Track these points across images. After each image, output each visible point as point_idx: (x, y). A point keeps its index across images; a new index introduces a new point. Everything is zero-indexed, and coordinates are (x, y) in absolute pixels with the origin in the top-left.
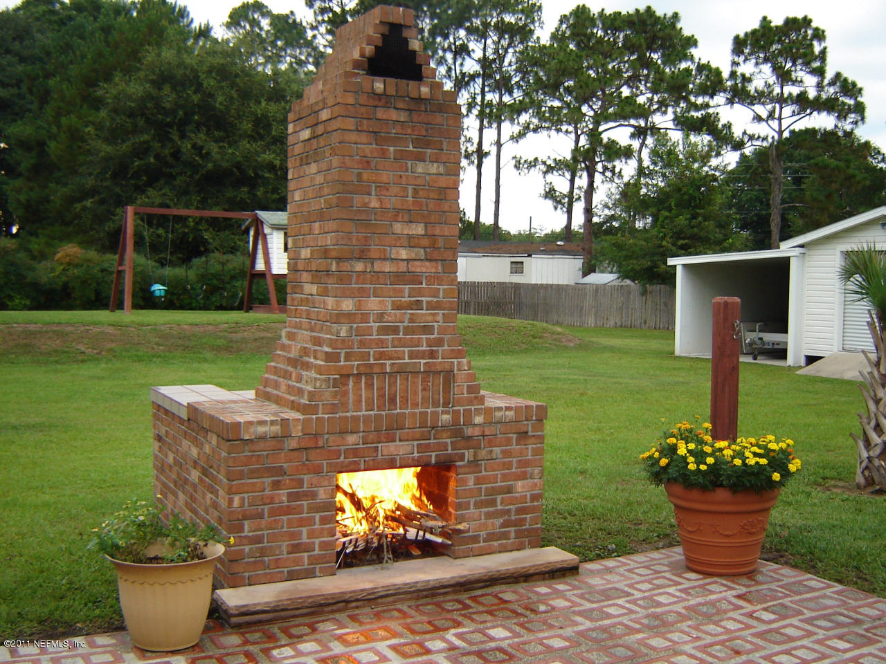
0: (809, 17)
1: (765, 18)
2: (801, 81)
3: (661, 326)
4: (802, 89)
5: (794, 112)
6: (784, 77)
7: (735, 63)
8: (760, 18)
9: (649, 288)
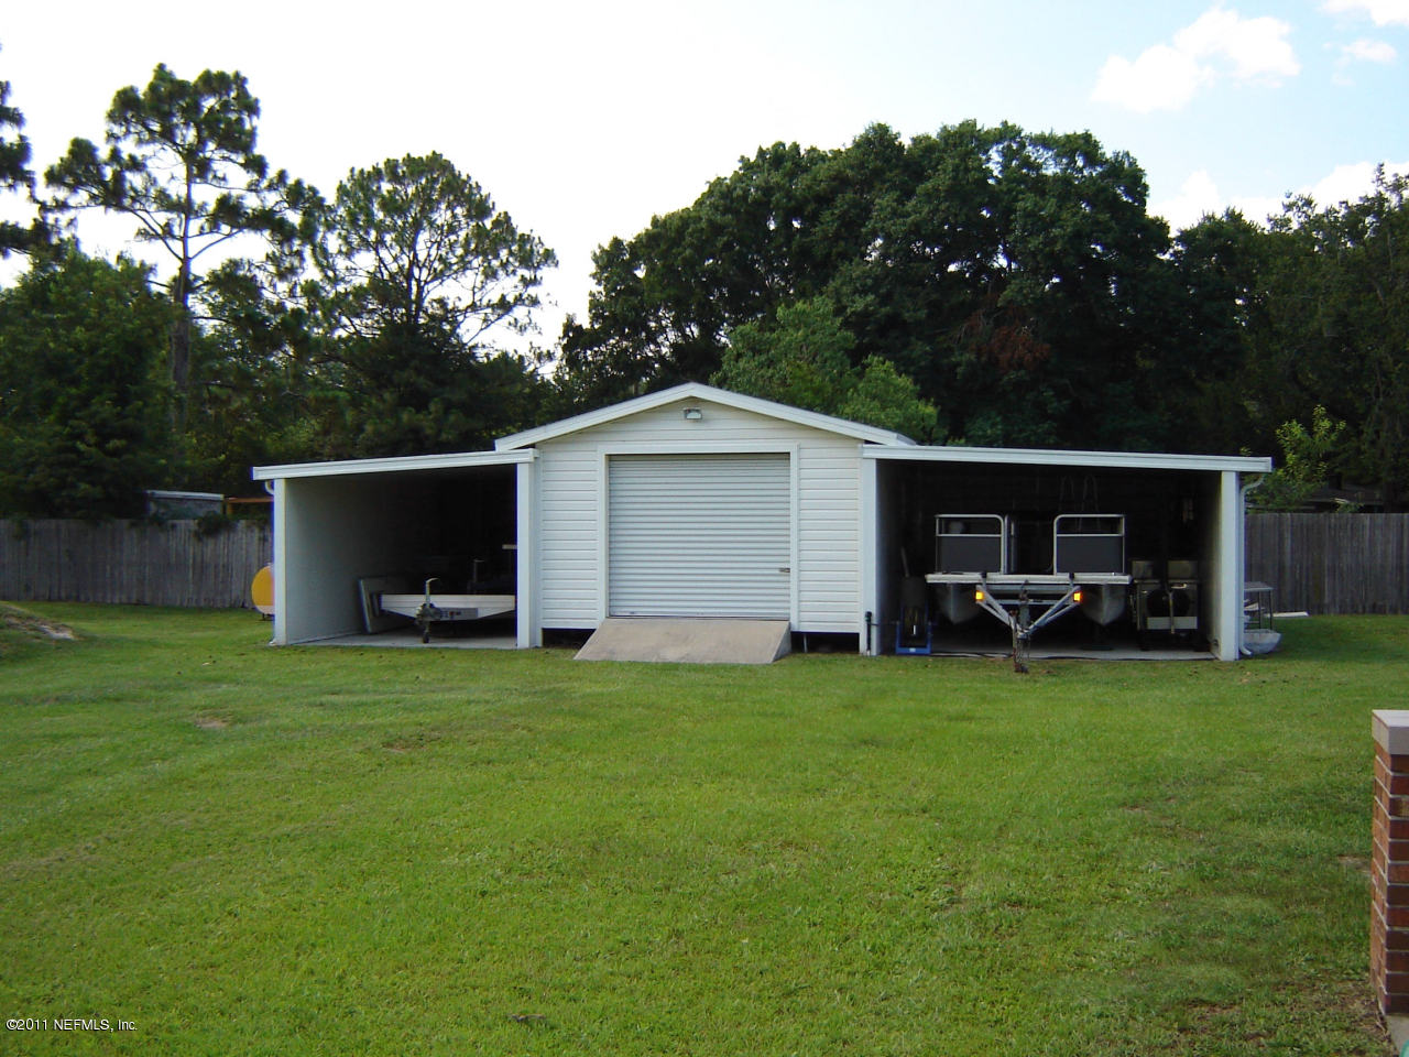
0: (243, 74)
1: (161, 67)
2: (224, 179)
3: (63, 595)
4: (225, 192)
5: (202, 228)
6: (199, 168)
7: (111, 136)
8: (155, 67)
9: (34, 525)
